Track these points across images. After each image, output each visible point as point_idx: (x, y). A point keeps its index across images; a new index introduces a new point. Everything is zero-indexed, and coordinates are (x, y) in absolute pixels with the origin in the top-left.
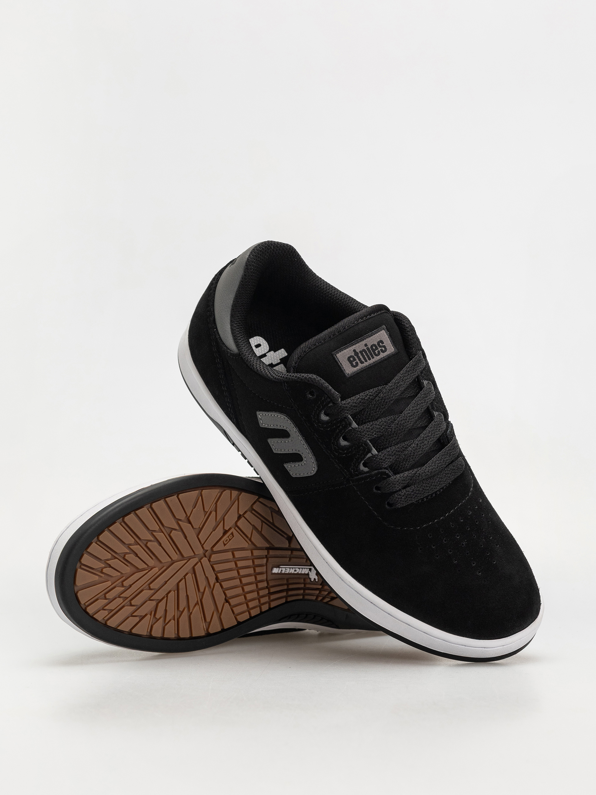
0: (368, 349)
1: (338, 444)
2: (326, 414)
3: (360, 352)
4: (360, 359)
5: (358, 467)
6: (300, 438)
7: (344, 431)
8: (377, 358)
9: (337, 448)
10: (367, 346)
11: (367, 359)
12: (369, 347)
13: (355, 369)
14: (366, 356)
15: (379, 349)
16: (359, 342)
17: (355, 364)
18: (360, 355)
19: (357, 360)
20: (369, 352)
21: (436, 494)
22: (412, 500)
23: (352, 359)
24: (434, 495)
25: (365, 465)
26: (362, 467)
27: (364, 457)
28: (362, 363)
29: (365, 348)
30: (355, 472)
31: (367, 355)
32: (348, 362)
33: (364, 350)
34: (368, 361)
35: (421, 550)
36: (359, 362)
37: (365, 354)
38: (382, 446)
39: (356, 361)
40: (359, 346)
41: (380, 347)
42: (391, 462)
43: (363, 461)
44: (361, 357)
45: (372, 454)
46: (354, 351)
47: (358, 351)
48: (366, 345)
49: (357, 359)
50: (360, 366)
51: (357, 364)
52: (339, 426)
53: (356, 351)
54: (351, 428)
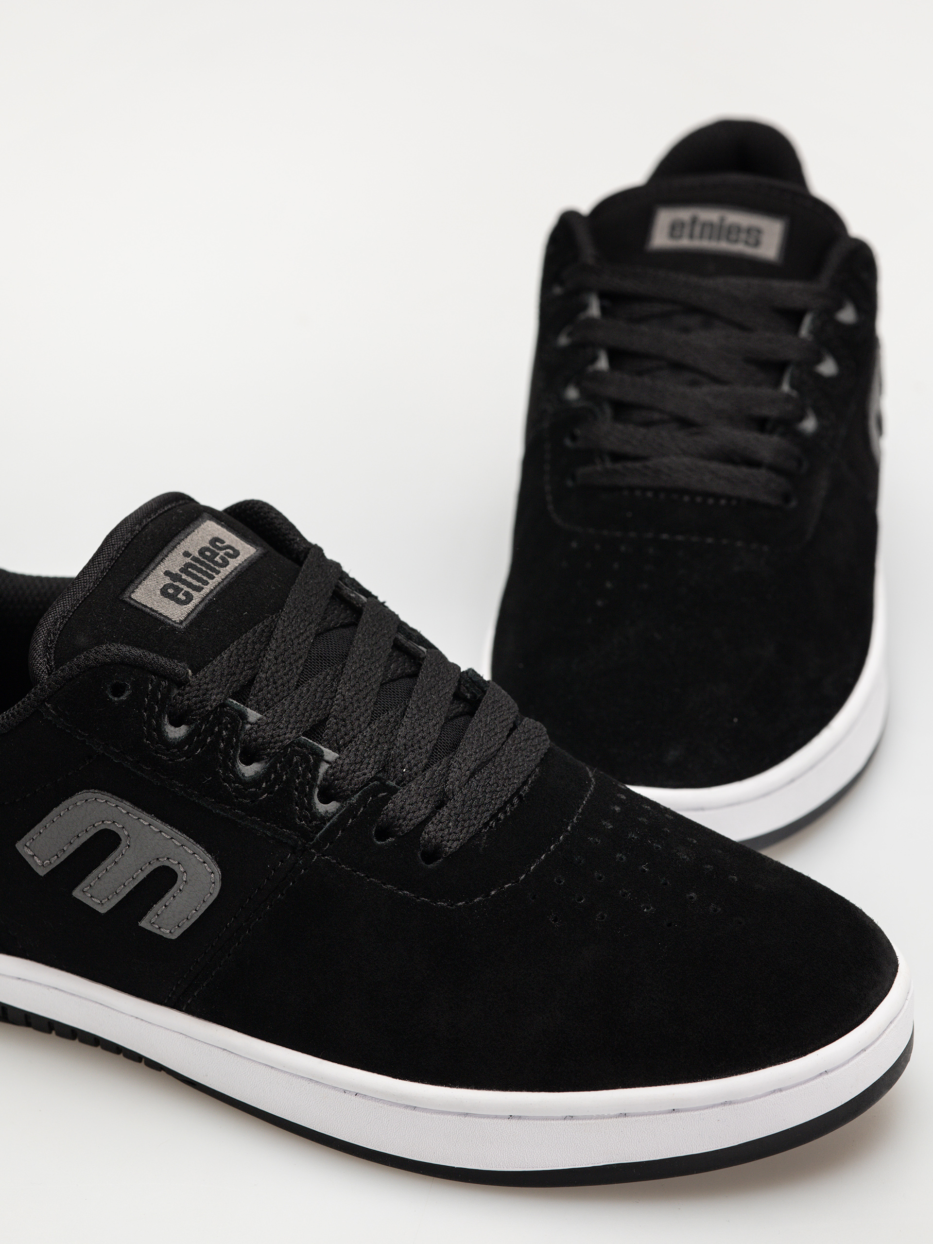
0: (195, 559)
1: (239, 778)
2: (176, 724)
3: (182, 570)
4: (189, 585)
5: (311, 807)
6: (146, 819)
7: (237, 738)
8: (225, 571)
9: (241, 787)
10: (191, 555)
11: (205, 578)
12: (197, 554)
13: (191, 606)
14: (199, 575)
15: (222, 553)
16: (168, 554)
17: (184, 598)
18: (184, 576)
19: (186, 589)
20: (202, 563)
21: (520, 797)
22: (474, 825)
23: (171, 591)
24: (515, 800)
25: (325, 800)
26: (322, 808)
27: (315, 778)
28: (199, 589)
29: (188, 560)
30: (311, 822)
31: (200, 571)
32: (166, 600)
33: (188, 565)
34: (210, 581)
35: (555, 920)
36: (190, 590)
37: (195, 572)
38: (342, 738)
39: (183, 592)
40: (174, 561)
41: (221, 549)
42: (380, 761)
43: (317, 791)
44: (189, 579)
45: (328, 762)
46: (167, 573)
47: (176, 570)
48: (187, 554)
49: (182, 586)
50: (197, 597)
51: (188, 595)
52: (220, 732)
53: (171, 573)
54: (248, 726)
